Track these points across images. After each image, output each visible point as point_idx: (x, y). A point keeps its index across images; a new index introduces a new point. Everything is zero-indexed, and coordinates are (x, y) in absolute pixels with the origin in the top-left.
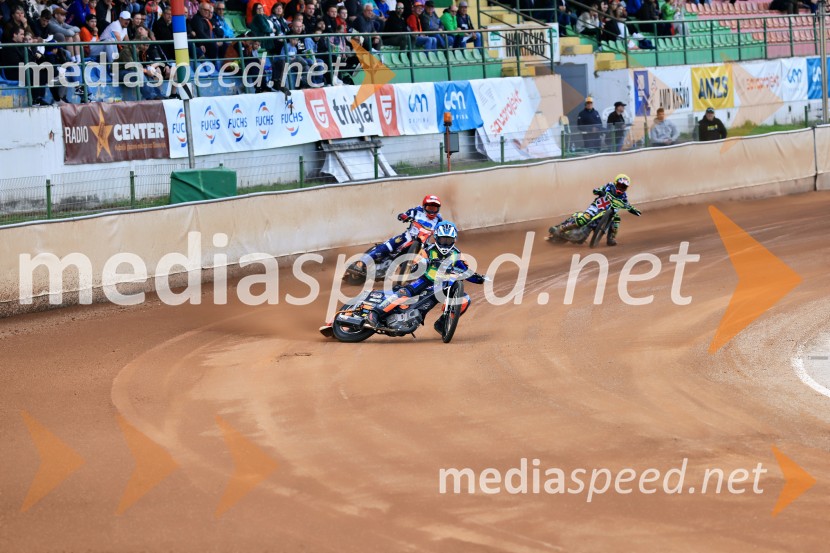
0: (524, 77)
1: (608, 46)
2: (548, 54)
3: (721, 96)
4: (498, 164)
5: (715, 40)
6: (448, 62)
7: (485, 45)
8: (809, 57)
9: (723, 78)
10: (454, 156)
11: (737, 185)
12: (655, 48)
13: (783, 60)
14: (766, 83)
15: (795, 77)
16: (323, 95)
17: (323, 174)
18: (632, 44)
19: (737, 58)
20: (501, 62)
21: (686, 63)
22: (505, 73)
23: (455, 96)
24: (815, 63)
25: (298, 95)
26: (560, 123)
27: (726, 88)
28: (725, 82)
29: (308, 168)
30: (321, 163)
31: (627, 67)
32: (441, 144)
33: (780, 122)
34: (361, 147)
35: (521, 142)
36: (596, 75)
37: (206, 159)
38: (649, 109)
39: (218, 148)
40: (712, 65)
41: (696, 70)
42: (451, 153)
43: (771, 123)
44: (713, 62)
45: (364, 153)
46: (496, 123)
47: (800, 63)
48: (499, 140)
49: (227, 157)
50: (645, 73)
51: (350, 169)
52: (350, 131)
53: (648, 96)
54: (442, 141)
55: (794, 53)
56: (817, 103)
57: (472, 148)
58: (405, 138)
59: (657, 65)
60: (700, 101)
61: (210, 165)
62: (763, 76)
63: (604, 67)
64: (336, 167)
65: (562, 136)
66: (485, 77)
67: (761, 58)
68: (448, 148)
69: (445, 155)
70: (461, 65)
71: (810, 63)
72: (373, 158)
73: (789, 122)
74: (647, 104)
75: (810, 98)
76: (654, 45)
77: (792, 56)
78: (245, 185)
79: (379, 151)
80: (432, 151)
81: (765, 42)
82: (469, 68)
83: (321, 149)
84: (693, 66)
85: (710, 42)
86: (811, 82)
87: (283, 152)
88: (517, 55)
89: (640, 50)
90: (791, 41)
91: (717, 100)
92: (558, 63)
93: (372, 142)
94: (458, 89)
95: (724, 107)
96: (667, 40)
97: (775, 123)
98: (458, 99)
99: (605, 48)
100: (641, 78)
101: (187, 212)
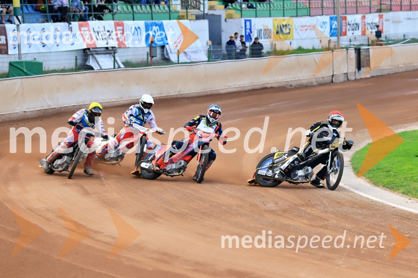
0: (190, 20)
1: (232, 6)
2: (202, 9)
3: (287, 34)
4: (176, 64)
5: (285, 6)
6: (152, 11)
7: (171, 3)
8: (331, 16)
9: (289, 25)
10: (154, 59)
11: (294, 78)
12: (255, 8)
13: (318, 17)
14: (309, 28)
15: (324, 26)
16: (88, 25)
17: (87, 65)
18: (244, 6)
19: (296, 15)
20: (178, 12)
21: (270, 16)
22: (180, 18)
23: (155, 28)
24: (334, 19)
25: (75, 24)
26: (207, 44)
27: (290, 30)
28: (289, 27)
29: (79, 62)
30: (86, 60)
31: (241, 17)
32: (148, 52)
33: (316, 48)
34: (107, 52)
35: (187, 53)
36: (226, 21)
37: (27, 55)
38: (251, 39)
39: (33, 50)
40: (283, 18)
41: (275, 20)
42: (153, 57)
43: (311, 48)
44: (284, 16)
45: (108, 55)
46: (175, 43)
47: (326, 19)
48: (177, 51)
49: (38, 55)
50: (250, 21)
51: (101, 64)
52: (101, 44)
53: (251, 32)
54: (148, 51)
55: (324, 13)
56: (334, 39)
57: (163, 55)
58: (129, 49)
59: (256, 17)
60: (277, 36)
61: (29, 59)
62: (308, 24)
63: (230, 17)
64: (94, 62)
65: (209, 51)
66: (170, 19)
67: (307, 15)
68: (151, 54)
69: (150, 58)
70: (158, 13)
71: (331, 19)
72: (113, 59)
73: (320, 48)
74: (250, 36)
75: (331, 36)
76: (255, 6)
77: (323, 15)
78: (47, 69)
79: (116, 55)
80: (143, 55)
81: (310, 7)
82: (163, 14)
83: (86, 53)
84: (274, 18)
85: (282, 6)
86: (331, 29)
87: (67, 53)
88: (187, 9)
89: (248, 9)
90: (322, 8)
91: (285, 36)
92: (207, 14)
93: (112, 50)
94: (156, 25)
95: (288, 39)
96: (261, 4)
97: (313, 48)
98: (156, 30)
99: (230, 7)
100: (248, 23)
101: (17, 83)
